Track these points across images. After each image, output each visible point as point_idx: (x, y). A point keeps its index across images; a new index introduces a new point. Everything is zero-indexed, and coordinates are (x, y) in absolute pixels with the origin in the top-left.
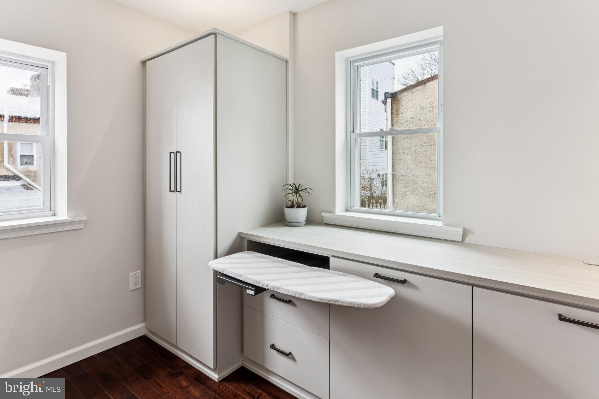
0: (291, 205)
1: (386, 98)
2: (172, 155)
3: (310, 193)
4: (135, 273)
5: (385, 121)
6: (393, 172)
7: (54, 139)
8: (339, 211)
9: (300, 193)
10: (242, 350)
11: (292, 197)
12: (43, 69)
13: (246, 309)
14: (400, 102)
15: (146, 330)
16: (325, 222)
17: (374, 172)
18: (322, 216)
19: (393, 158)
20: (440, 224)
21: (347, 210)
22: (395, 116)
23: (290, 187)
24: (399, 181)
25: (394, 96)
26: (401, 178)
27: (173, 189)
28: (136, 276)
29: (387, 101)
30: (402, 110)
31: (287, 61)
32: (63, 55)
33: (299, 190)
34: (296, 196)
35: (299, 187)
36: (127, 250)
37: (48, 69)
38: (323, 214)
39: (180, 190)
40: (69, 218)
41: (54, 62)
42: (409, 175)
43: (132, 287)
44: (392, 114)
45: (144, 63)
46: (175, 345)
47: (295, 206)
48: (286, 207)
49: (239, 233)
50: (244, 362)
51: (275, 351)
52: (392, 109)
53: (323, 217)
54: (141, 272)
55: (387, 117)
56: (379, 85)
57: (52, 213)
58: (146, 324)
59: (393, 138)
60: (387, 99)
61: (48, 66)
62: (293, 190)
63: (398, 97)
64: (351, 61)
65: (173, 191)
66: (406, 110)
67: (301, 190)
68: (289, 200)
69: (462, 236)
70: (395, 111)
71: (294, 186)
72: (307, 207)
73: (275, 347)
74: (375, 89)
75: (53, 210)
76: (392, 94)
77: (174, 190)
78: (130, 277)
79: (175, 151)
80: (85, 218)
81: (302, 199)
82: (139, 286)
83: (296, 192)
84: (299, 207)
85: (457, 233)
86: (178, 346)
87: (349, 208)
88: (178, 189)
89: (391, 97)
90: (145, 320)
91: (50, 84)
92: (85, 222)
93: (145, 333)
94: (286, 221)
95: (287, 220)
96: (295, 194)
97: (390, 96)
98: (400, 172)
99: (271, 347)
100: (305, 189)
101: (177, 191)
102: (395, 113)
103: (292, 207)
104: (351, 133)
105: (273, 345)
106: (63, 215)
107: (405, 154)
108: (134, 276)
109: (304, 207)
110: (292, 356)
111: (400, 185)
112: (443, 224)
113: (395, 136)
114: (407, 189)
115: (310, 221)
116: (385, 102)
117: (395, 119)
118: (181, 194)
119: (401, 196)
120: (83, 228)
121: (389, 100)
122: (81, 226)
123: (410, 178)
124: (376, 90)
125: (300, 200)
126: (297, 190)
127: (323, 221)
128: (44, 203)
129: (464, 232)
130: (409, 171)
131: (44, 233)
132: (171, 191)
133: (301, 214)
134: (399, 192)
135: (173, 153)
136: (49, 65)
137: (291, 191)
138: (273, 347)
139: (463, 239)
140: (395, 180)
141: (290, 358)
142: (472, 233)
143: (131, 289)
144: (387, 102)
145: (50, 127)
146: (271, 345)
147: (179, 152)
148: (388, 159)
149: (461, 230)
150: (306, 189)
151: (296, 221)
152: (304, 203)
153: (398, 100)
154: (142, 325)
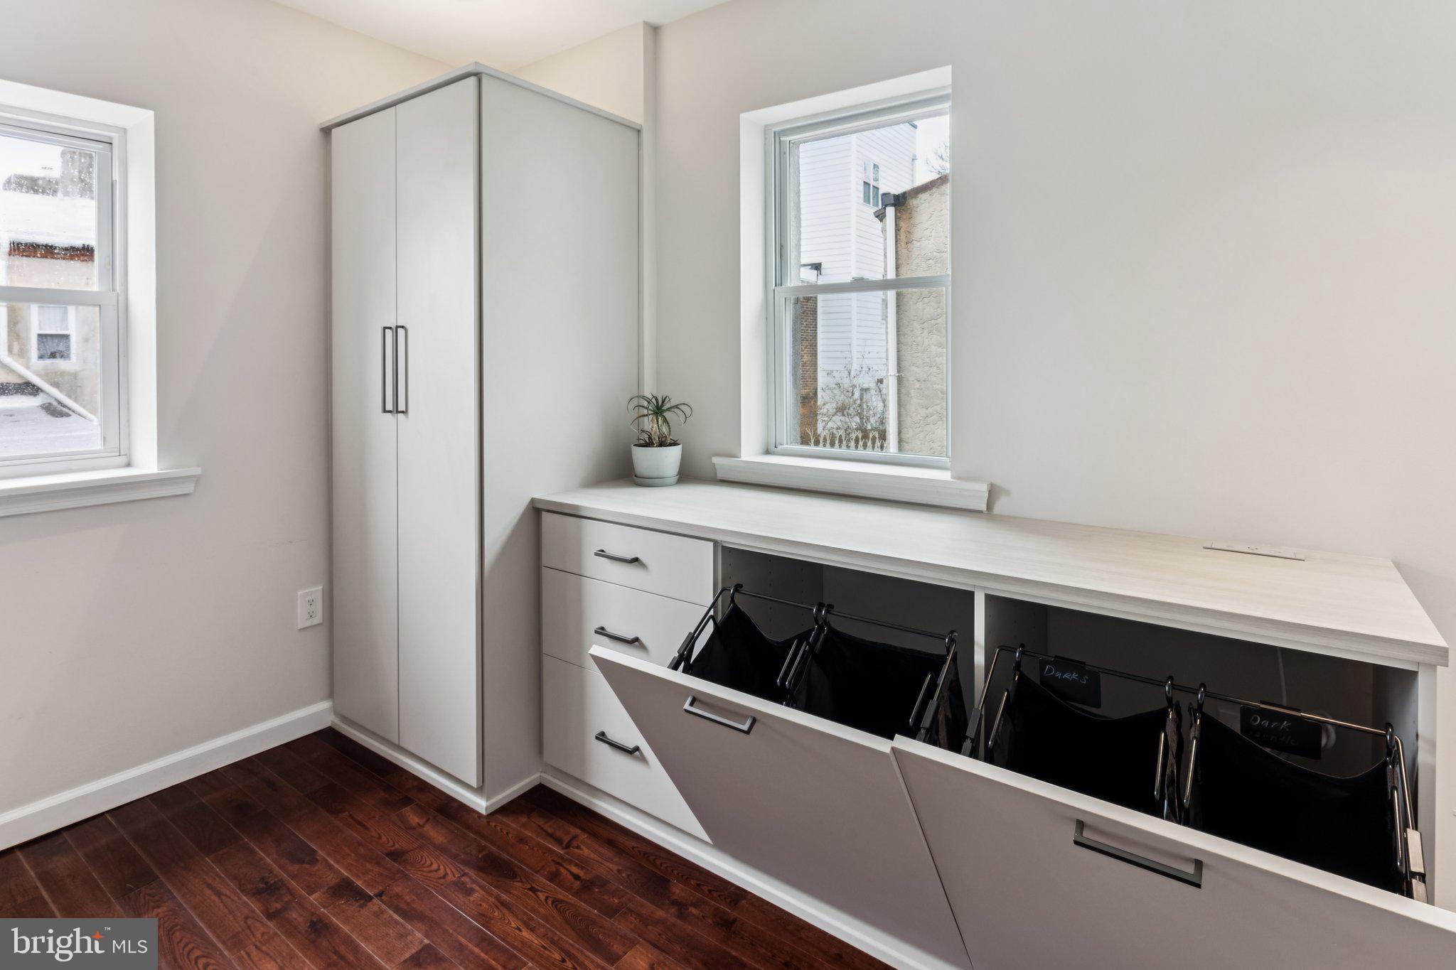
0: (647, 440)
1: (885, 206)
2: (388, 332)
3: (688, 413)
4: (307, 591)
5: (882, 258)
6: (898, 372)
7: (127, 299)
8: (750, 452)
9: (666, 414)
10: (540, 749)
11: (649, 424)
12: (101, 146)
13: (546, 661)
14: (915, 214)
15: (334, 717)
16: (720, 476)
17: (863, 373)
18: (714, 464)
19: (899, 343)
20: (945, 476)
21: (767, 452)
22: (903, 245)
23: (645, 404)
24: (913, 392)
25: (900, 202)
26: (917, 385)
27: (389, 407)
28: (310, 598)
29: (885, 213)
30: (918, 232)
31: (639, 131)
32: (148, 116)
33: (664, 408)
34: (658, 421)
35: (663, 402)
36: (291, 542)
37: (111, 144)
38: (715, 460)
39: (404, 410)
40: (162, 470)
41: (125, 130)
42: (934, 379)
43: (302, 622)
44: (896, 242)
45: (326, 131)
46: (397, 743)
47: (656, 441)
48: (635, 445)
49: (533, 500)
50: (543, 775)
51: (606, 746)
52: (897, 229)
53: (716, 467)
54: (323, 589)
55: (885, 249)
56: (881, 173)
57: (123, 460)
58: (334, 702)
59: (899, 296)
60: (885, 208)
61: (111, 138)
62: (650, 407)
63: (911, 204)
64: (775, 133)
65: (390, 412)
66: (927, 233)
67: (668, 409)
68: (643, 431)
69: (986, 502)
70: (903, 236)
71: (654, 400)
72: (680, 447)
73: (606, 737)
74: (872, 183)
75: (126, 455)
76: (897, 197)
77: (391, 409)
78: (297, 600)
79: (393, 325)
80: (197, 471)
81: (670, 429)
82: (318, 619)
83: (657, 413)
84: (662, 444)
85: (976, 496)
86: (402, 744)
87: (772, 448)
88: (401, 407)
89: (894, 205)
90: (331, 695)
91: (116, 177)
92: (196, 479)
93: (333, 722)
94: (636, 476)
95: (638, 474)
96: (655, 417)
97: (892, 201)
98: (913, 373)
99: (597, 738)
100: (676, 407)
101: (398, 412)
102: (903, 238)
103: (649, 444)
104: (776, 286)
105: (603, 734)
106: (148, 462)
107: (926, 332)
108: (307, 599)
109: (675, 444)
110: (641, 754)
111: (914, 401)
112: (952, 475)
113: (904, 290)
114: (930, 410)
115: (688, 475)
116: (881, 216)
117: (903, 252)
118: (407, 417)
119: (918, 425)
120: (192, 492)
121: (890, 211)
122: (188, 488)
123: (936, 387)
124: (873, 186)
125: (665, 429)
126: (659, 410)
127: (716, 474)
128: (104, 438)
129: (990, 492)
130: (934, 370)
131: (106, 502)
132: (385, 411)
133: (669, 459)
134: (911, 417)
135: (390, 328)
136: (116, 137)
137: (645, 412)
138: (602, 737)
139: (990, 506)
140: (903, 391)
141: (637, 758)
142: (1007, 493)
143: (300, 627)
144: (885, 216)
145: (116, 272)
146: (599, 734)
147: (403, 327)
148: (887, 343)
149: (984, 488)
150: (680, 407)
151: (655, 474)
152: (673, 436)
153: (909, 211)
154: (325, 705)
